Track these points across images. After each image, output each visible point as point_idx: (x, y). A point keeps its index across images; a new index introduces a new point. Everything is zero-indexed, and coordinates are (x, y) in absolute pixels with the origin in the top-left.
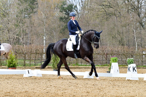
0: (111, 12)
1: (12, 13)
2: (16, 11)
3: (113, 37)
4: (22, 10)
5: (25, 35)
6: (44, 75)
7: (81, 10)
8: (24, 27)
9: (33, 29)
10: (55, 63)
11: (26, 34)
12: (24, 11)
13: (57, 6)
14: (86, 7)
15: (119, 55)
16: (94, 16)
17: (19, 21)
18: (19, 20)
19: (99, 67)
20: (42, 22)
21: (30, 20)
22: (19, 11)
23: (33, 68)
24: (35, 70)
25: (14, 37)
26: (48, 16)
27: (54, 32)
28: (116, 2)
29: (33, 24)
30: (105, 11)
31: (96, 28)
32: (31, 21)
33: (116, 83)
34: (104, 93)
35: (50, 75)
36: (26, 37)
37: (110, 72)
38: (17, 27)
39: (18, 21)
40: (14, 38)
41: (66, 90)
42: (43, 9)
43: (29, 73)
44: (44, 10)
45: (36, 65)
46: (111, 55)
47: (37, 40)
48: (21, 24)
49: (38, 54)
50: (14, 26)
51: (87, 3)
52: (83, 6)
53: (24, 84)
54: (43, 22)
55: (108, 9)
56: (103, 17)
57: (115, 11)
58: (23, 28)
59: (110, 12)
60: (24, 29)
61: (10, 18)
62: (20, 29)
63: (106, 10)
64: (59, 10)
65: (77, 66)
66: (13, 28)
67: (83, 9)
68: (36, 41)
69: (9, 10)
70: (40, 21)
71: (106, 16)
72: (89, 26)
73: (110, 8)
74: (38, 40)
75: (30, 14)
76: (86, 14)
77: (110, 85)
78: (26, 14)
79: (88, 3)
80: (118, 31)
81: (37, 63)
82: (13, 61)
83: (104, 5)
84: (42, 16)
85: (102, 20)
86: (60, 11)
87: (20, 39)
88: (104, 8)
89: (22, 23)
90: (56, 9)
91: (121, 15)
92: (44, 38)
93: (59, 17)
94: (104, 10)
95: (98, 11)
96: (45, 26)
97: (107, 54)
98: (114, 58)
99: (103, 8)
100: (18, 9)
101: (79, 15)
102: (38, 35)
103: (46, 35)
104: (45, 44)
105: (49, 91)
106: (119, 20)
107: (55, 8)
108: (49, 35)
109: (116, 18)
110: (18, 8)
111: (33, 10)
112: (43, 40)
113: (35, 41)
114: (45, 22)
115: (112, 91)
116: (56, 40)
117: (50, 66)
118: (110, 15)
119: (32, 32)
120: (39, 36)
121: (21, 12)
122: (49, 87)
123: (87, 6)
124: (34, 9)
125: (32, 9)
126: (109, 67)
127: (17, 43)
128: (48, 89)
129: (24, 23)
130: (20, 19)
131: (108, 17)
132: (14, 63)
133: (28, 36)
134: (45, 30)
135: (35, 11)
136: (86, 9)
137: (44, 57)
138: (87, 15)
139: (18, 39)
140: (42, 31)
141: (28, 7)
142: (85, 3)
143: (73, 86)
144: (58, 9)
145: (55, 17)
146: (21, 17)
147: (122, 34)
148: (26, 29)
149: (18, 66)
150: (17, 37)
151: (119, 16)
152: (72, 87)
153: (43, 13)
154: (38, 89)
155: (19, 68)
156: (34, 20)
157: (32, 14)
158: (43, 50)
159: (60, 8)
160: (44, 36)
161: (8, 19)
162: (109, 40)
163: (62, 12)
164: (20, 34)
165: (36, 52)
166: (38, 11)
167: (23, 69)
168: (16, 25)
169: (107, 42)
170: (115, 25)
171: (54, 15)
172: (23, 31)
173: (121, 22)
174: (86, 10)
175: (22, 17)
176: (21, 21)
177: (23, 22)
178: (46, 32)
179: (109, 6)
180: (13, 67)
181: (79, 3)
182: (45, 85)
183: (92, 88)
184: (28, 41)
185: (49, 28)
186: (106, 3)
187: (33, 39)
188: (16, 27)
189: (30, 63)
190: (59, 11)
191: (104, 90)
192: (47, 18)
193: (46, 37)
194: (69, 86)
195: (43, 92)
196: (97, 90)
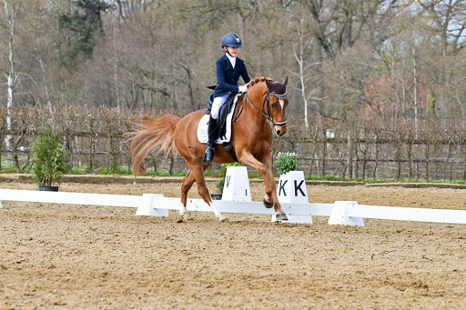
6: (7, 202)
10: (43, 166)
16: (171, 14)
20: (4, 30)
26: (22, 10)
27: (41, 61)
31: (178, 51)
34: (201, 266)
35: (28, 204)
37: (221, 196)
41: (79, 253)
54: (5, 27)
56: (200, 17)
59: (223, 2)
65: (116, 176)
71: (209, 14)
72: (155, 46)
76: (144, 4)
77: (222, 237)
80: (248, 63)
84: (4, 12)
85: (198, 25)
91: (257, 10)
92: (7, 81)
93: (57, 15)
96: (11, 40)
101: (123, 9)
103: (16, 70)
104: (10, 100)
105: (24, 257)
106: (254, 28)
108: (24, 71)
109: (240, 22)
112: (6, 87)
114: (12, 29)
115: (227, 258)
116: (46, 88)
117: (28, 175)
118: (223, 10)
122: (24, 242)
126: (219, 179)
128: (21, 249)
131: (216, 18)
134: (11, 54)
137: (8, 145)
138: (148, 9)
140: (2, 56)
143: (102, 241)
145: (46, 12)
151: (250, 15)
152: (100, 245)
158: (5, 121)
160: (8, 74)
171: (41, 8)
173: (258, 35)
178: (15, 61)
182: (13, 236)
183: (162, 250)
185: (26, 50)
191: (201, 256)
192: (19, 16)
193: (17, 77)
194: (89, 241)
195: (5, 259)
196: (181, 257)
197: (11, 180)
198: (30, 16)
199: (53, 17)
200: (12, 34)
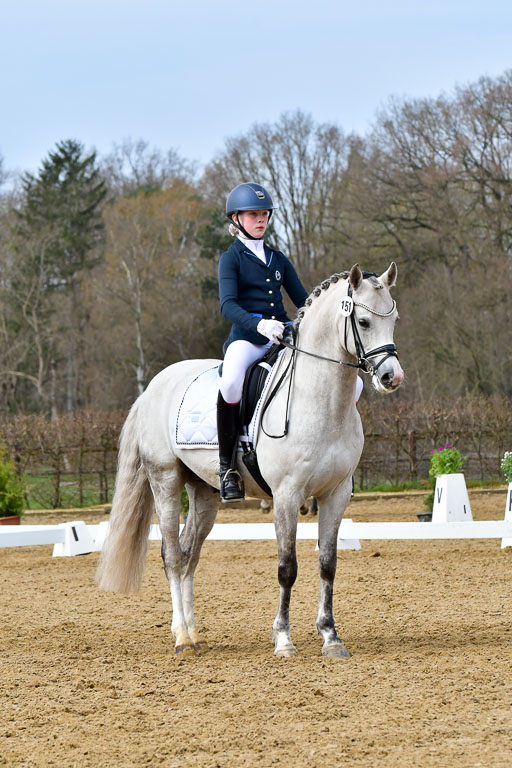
0: (424, 245)
2: (9, 263)
3: (438, 357)
4: (38, 258)
5: (55, 366)
7: (292, 242)
8: (49, 330)
9: (86, 340)
11: (60, 361)
12: (46, 263)
13: (189, 234)
14: (317, 229)
15: (470, 436)
17: (24, 307)
18: (26, 303)
19: (385, 494)
20: (128, 308)
21: (74, 300)
22: (23, 263)
23: (94, 514)
24: (101, 523)
25: (5, 376)
26: (151, 277)
27: (180, 345)
28: (442, 203)
29: (88, 317)
30: (399, 242)
32: (76, 305)
33: (462, 567)
36: (58, 378)
37: (428, 517)
38: (17, 331)
39: (20, 307)
40: (5, 381)
41: (240, 607)
42: (129, 248)
43: (77, 539)
44: (132, 252)
45: (107, 501)
46: (435, 440)
47: (106, 385)
48: (34, 321)
50: (3, 330)
51: (317, 213)
52: (301, 226)
53: (58, 592)
54: (129, 303)
55: (411, 232)
57: (445, 243)
58: (44, 333)
59: (422, 249)
60: (51, 339)
62: (30, 342)
63: (404, 240)
64: (196, 250)
67: (302, 238)
68: (104, 389)
70: (118, 302)
71: (403, 267)
73: (420, 229)
75: (71, 274)
76: (315, 258)
77: (434, 573)
78: (56, 276)
79: (321, 213)
80: (461, 330)
82: (7, 486)
83: (391, 219)
84: (126, 281)
86: (203, 254)
87: (33, 386)
88: (393, 230)
89: (39, 315)
90: (182, 246)
91: (468, 256)
92: (136, 375)
93: (198, 282)
94: (394, 241)
95: (368, 248)
96: (138, 320)
97: (415, 437)
98: (447, 454)
99: (390, 232)
100: (20, 256)
102: (109, 363)
103: (148, 360)
106: (464, 282)
107: (181, 240)
109: (447, 275)
110: (16, 249)
111: (83, 257)
113: (97, 388)
114: (138, 305)
115: (443, 604)
118: (422, 258)
119: (86, 352)
120: (117, 366)
121: (34, 267)
123: (320, 225)
124: (89, 248)
125: (81, 248)
126: (427, 493)
127: (19, 402)
129: (51, 312)
130: (29, 295)
131: (413, 271)
132: (9, 495)
133: (70, 371)
134: (139, 339)
135: (94, 260)
136: (314, 240)
138: (320, 265)
139: (26, 387)
140: (127, 343)
141: (61, 241)
142: (310, 215)
143: (271, 589)
144: (194, 244)
145: (184, 278)
146: (32, 290)
147: (479, 339)
148: (59, 341)
149: (28, 508)
150: (18, 378)
151: (459, 263)
153: (128, 265)
154: (119, 610)
155: (32, 515)
156: (92, 299)
157: (82, 273)
159: (200, 240)
160: (137, 365)
162: (420, 371)
163: (211, 256)
164: (34, 364)
165: (105, 441)
166: (107, 257)
167: (51, 520)
168: (15, 323)
169: (415, 380)
170: (446, 303)
171: (176, 274)
172: (45, 348)
173: (472, 290)
174: (315, 245)
175: (36, 288)
176: (34, 304)
177: (43, 310)
178: (146, 347)
179: (416, 220)
180: (9, 513)
181: (286, 217)
182: (150, 589)
183: (353, 596)
184: (69, 394)
185: (159, 331)
186: (403, 209)
187: (88, 380)
188: (14, 334)
189: (81, 490)
190: (198, 254)
191: (405, 601)
192: (147, 286)
193: (148, 368)
194: (254, 590)
195: (140, 623)
196: (379, 605)
198: (161, 284)
199: (193, 284)
200: (139, 310)
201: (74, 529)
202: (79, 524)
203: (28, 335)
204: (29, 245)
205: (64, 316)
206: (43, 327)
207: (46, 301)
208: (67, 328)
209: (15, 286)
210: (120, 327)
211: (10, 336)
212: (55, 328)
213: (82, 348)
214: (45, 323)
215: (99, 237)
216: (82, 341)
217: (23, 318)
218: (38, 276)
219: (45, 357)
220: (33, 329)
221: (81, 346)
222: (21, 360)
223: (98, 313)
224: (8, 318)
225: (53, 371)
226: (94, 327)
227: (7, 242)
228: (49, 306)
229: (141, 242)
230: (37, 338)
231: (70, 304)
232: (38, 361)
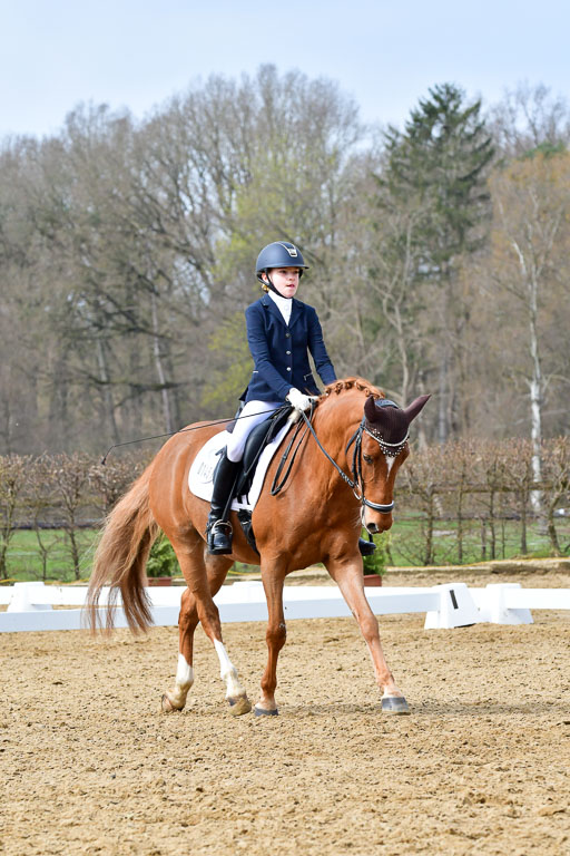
1: (345, 259)
2: (366, 244)
4: (403, 238)
5: (424, 379)
6: (541, 611)
8: (416, 332)
9: (465, 344)
11: (431, 373)
12: (414, 244)
17: (385, 302)
18: (388, 296)
20: (521, 302)
21: (449, 293)
22: (384, 244)
23: (477, 573)
26: (551, 263)
29: (467, 316)
32: (452, 299)
38: (375, 332)
39: (380, 302)
42: (522, 225)
43: (456, 607)
44: (526, 231)
45: (493, 557)
47: (490, 405)
48: (397, 320)
49: (506, 490)
50: (357, 331)
53: (433, 676)
54: (522, 298)
58: (410, 337)
60: (419, 344)
61: (333, 285)
62: (392, 347)
66: (354, 343)
68: (487, 411)
69: (328, 240)
70: (506, 296)
74: (498, 404)
75: (446, 259)
78: (426, 260)
81: (498, 544)
84: (518, 269)
89: (404, 312)
92: (529, 391)
96: (534, 320)
100: (381, 236)
102: (495, 375)
103: (545, 372)
104: (537, 425)
108: (559, 373)
110: (376, 226)
111: (462, 237)
112: (529, 403)
113: (479, 408)
114: (534, 300)
119: (464, 361)
120: (504, 380)
121: (397, 249)
124: (470, 224)
125: (461, 225)
129: (418, 309)
130: (390, 287)
133: (443, 386)
134: (534, 344)
135: (477, 242)
140: (519, 349)
141: (434, 215)
146: (395, 279)
148: (430, 346)
149: (392, 564)
153: (521, 248)
155: (396, 574)
156: (472, 292)
157: (460, 257)
158: (529, 465)
160: (531, 379)
161: (325, 288)
164: (397, 377)
165: (492, 479)
166: (495, 237)
167: (421, 580)
168: (372, 322)
172: (410, 357)
175: (400, 277)
176: (397, 298)
177: (409, 306)
178: (542, 356)
182: (554, 674)
184: (442, 415)
185: (561, 335)
187: (467, 398)
188: (371, 337)
189: (460, 542)
192: (546, 275)
193: (546, 383)
197: (546, 571)
198: (564, 274)
200: (535, 307)
201: (452, 592)
202: (459, 586)
203: (390, 337)
204: (392, 221)
205: (437, 313)
206: (409, 327)
207: (414, 294)
208: (440, 330)
209: (373, 273)
210: (509, 329)
211: (366, 340)
212: (425, 330)
213: (460, 356)
214: (411, 323)
215: (484, 212)
216: (460, 347)
217: (383, 316)
218: (404, 261)
219: (411, 366)
220: (396, 330)
221: (458, 352)
222: (380, 370)
223: (481, 310)
224: (364, 317)
225: (421, 386)
226: (476, 329)
227: (363, 217)
228: (416, 300)
229: (538, 219)
230: (401, 343)
231: (444, 299)
232: (401, 372)
